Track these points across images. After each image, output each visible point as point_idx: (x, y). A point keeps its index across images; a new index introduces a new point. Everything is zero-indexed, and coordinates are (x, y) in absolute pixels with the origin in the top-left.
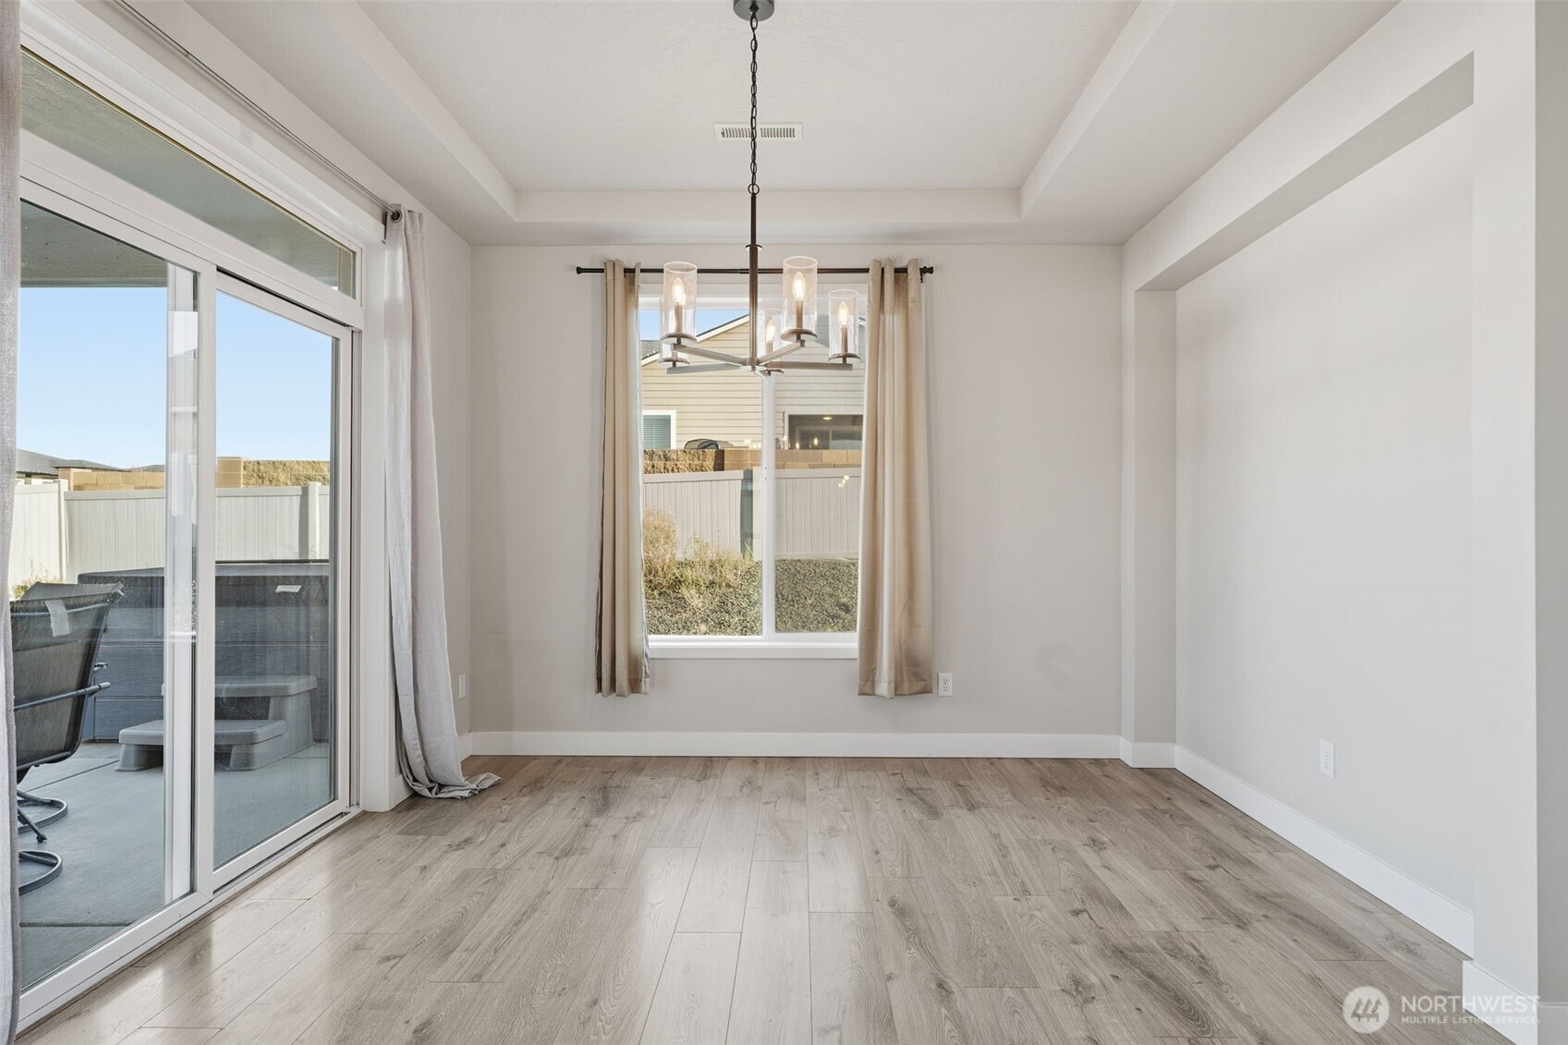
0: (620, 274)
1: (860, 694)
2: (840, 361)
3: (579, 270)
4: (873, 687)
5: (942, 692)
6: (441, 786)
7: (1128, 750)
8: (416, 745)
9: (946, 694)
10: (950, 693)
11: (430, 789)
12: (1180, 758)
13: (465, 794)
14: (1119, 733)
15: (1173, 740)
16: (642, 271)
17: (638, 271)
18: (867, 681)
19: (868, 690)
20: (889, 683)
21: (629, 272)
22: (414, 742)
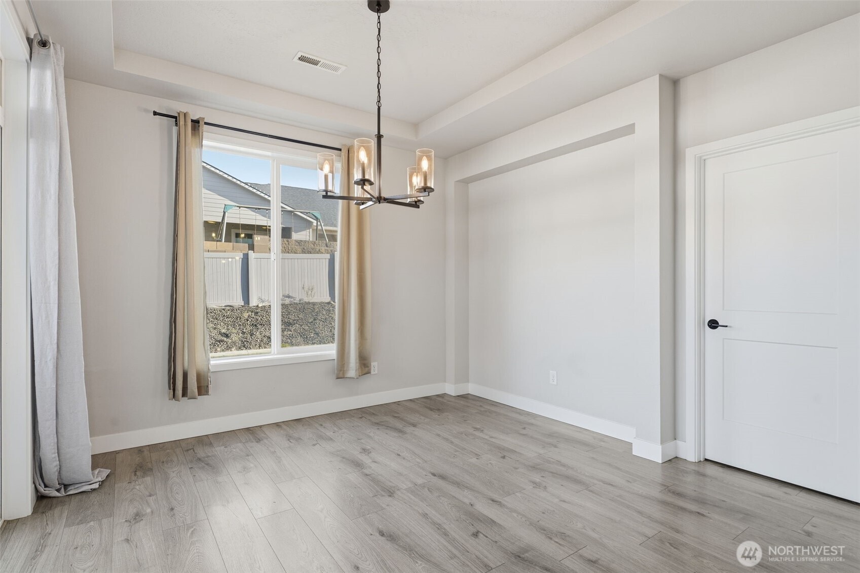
0: (189, 124)
1: (338, 378)
2: (414, 203)
3: (155, 113)
4: (344, 374)
5: (372, 372)
6: (66, 486)
7: (451, 389)
8: (55, 457)
9: (374, 373)
10: (376, 372)
11: (58, 490)
12: (472, 389)
13: (96, 486)
14: (445, 382)
15: (468, 381)
16: (206, 123)
17: (201, 123)
18: (341, 371)
19: (341, 375)
20: (356, 370)
21: (196, 123)
22: (54, 456)
